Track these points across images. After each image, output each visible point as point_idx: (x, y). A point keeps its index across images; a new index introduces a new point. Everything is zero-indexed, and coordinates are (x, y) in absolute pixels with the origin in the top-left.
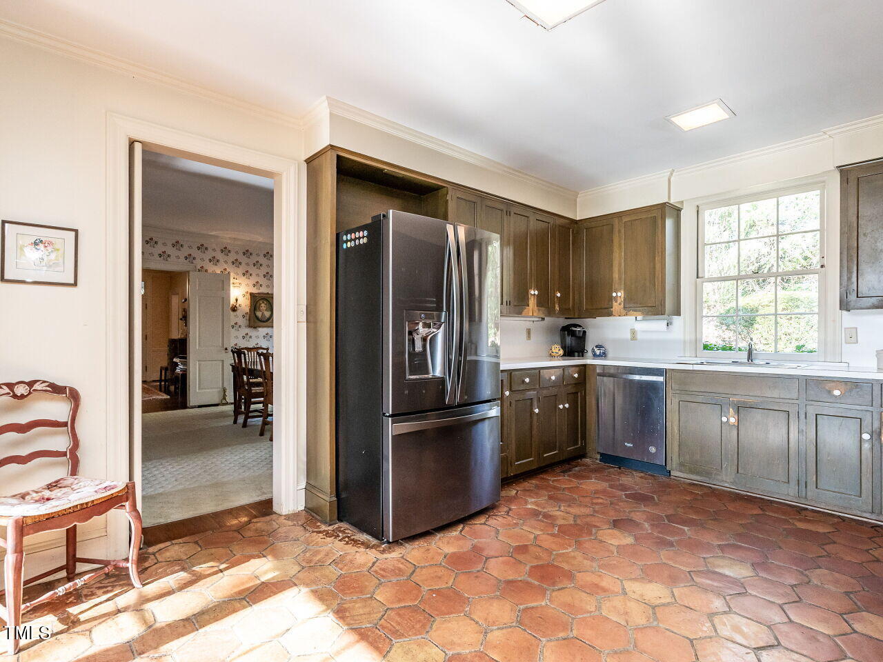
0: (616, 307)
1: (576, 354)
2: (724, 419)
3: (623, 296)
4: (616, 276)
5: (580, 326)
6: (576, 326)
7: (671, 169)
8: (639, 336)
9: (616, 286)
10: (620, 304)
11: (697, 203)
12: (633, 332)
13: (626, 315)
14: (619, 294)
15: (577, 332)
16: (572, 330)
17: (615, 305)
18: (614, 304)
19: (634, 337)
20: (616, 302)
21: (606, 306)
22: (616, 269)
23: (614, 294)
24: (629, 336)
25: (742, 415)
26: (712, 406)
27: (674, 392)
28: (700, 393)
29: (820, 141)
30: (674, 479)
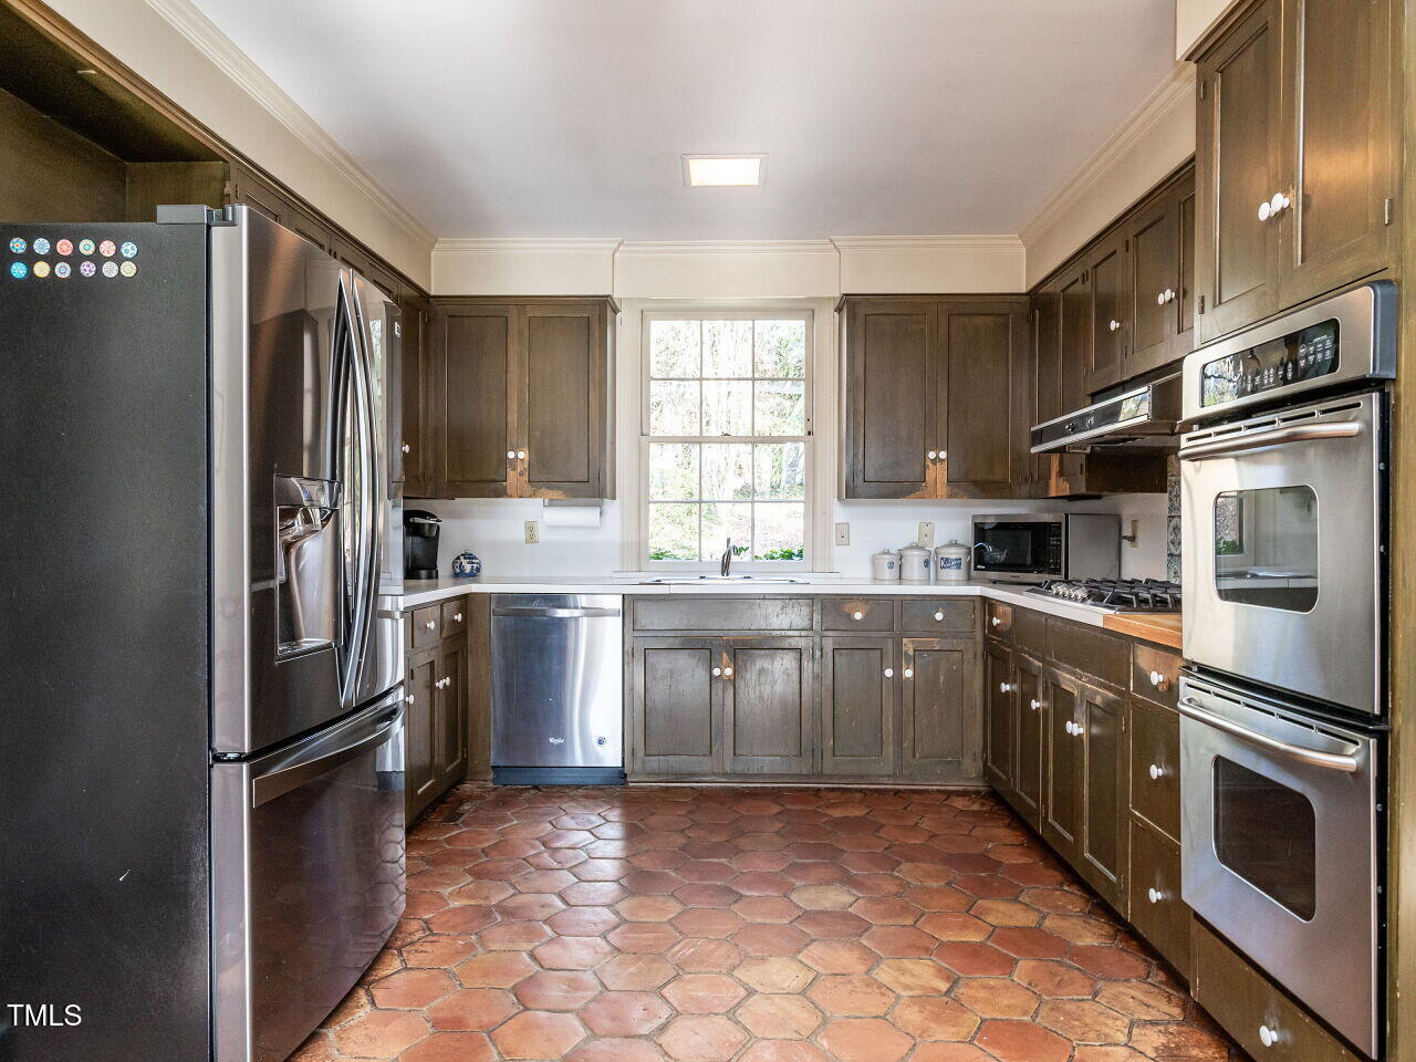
0: (513, 478)
1: (423, 573)
2: (717, 672)
3: (527, 459)
4: (513, 418)
5: (434, 517)
6: (424, 514)
7: (620, 239)
8: (541, 534)
9: (513, 438)
10: (521, 474)
11: (642, 306)
12: (530, 528)
13: (533, 495)
14: (522, 455)
15: (427, 527)
16: (414, 523)
17: (512, 475)
18: (511, 473)
19: (531, 537)
20: (514, 469)
21: (492, 477)
22: (513, 406)
23: (511, 455)
24: (521, 535)
25: (740, 663)
26: (697, 652)
27: (636, 634)
28: (679, 633)
29: (824, 251)
30: (634, 787)
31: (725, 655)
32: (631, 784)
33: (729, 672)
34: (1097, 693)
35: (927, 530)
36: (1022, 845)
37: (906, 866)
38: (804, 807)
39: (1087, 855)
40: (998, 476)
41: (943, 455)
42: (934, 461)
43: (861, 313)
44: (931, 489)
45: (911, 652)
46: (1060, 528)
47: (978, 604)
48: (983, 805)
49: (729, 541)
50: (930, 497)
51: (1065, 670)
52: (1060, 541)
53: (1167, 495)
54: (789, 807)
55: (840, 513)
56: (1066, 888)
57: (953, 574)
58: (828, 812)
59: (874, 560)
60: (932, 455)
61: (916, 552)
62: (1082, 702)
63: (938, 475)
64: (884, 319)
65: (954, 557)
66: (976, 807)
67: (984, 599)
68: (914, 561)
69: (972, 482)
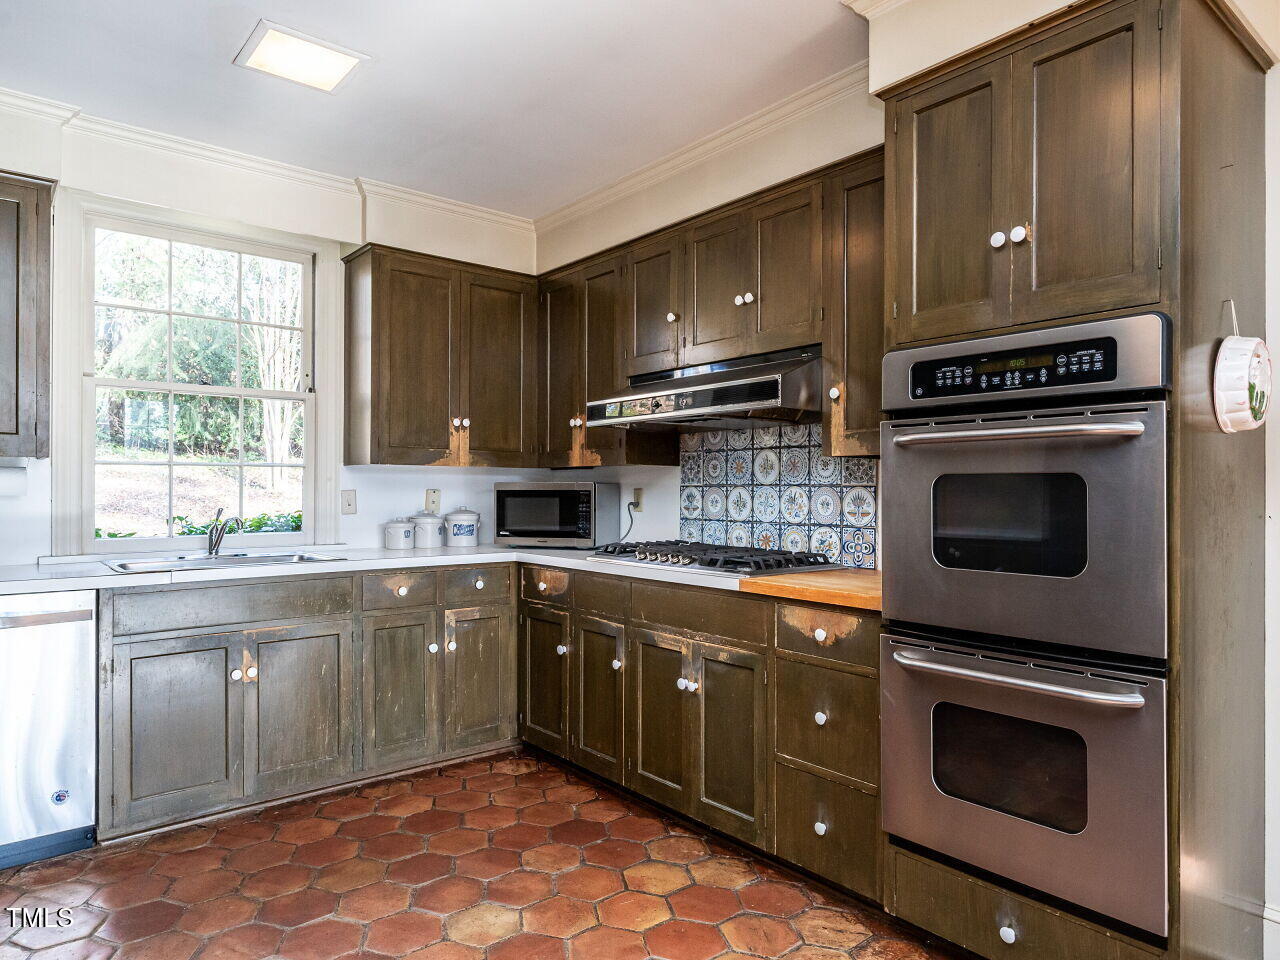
2: (237, 674)
11: (86, 206)
25: (265, 660)
26: (207, 655)
27: (118, 640)
28: (183, 633)
29: (347, 191)
30: (109, 847)
31: (246, 653)
32: (103, 844)
33: (253, 672)
34: (722, 650)
35: (433, 497)
36: (597, 799)
37: (527, 855)
38: (363, 816)
39: (704, 799)
40: (512, 445)
41: (466, 423)
42: (457, 429)
43: (387, 266)
44: (454, 456)
45: (453, 624)
46: (589, 495)
47: (513, 571)
48: (528, 765)
49: (220, 512)
50: (454, 464)
51: (665, 630)
52: (589, 507)
53: (680, 467)
54: (345, 820)
55: (347, 477)
56: (672, 833)
57: (465, 541)
58: (392, 813)
59: (385, 531)
60: (457, 422)
61: (429, 520)
62: (695, 659)
63: (459, 441)
64: (411, 278)
65: (465, 523)
66: (524, 770)
67: (519, 564)
68: (429, 529)
69: (489, 451)
